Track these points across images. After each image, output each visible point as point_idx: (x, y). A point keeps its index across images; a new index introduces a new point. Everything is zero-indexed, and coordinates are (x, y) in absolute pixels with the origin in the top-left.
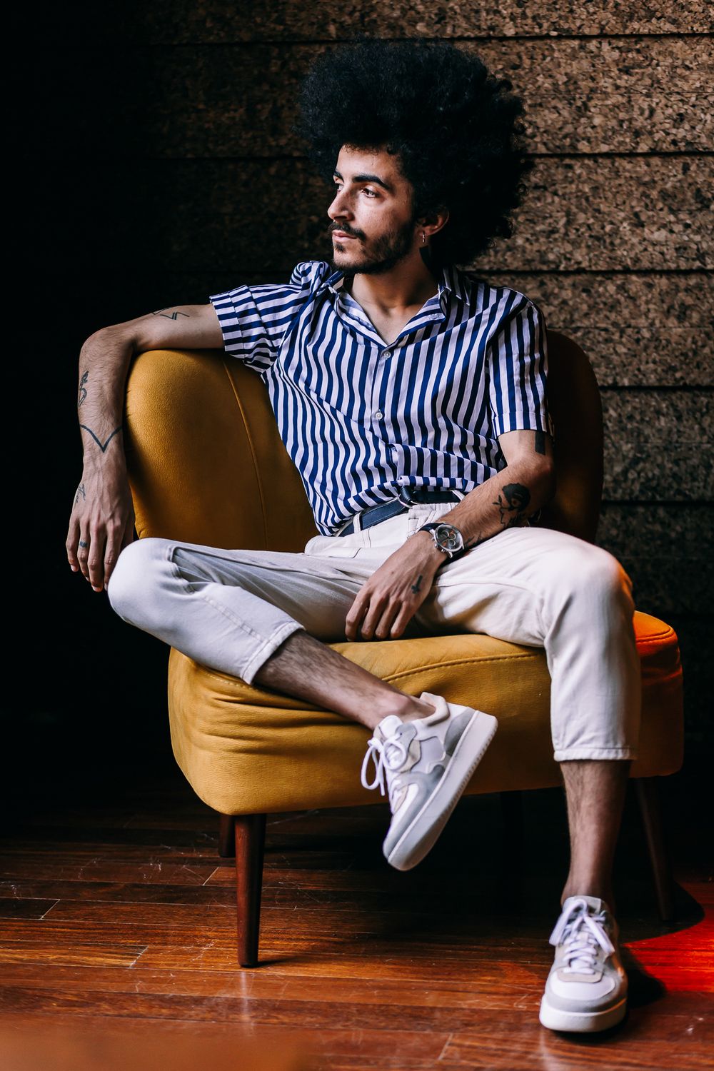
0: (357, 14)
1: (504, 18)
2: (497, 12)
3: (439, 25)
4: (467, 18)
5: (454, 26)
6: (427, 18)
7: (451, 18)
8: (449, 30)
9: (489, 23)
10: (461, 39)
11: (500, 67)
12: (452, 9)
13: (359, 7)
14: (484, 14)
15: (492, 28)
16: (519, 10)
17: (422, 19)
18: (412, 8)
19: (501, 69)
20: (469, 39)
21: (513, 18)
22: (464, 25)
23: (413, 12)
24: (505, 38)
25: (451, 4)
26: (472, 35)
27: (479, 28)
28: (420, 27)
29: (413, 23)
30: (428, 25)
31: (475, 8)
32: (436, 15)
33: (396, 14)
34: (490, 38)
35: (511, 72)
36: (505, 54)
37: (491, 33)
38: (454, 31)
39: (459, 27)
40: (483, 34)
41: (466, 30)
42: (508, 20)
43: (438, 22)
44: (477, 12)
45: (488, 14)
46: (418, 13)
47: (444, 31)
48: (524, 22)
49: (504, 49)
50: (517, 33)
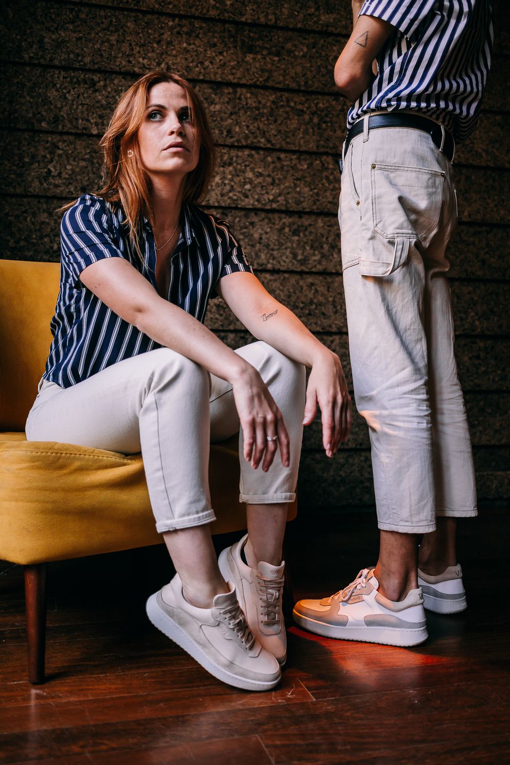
0: (6, 113)
1: (92, 124)
2: (88, 120)
3: (54, 125)
4: (71, 122)
5: (63, 126)
6: (47, 119)
7: (61, 121)
8: (60, 127)
9: (83, 126)
10: (67, 133)
11: (88, 151)
12: (62, 116)
13: (8, 109)
14: (80, 121)
15: (84, 129)
16: (100, 121)
17: (45, 120)
18: (39, 113)
19: (89, 153)
20: (71, 134)
21: (96, 124)
22: (69, 126)
23: (40, 116)
24: (92, 135)
25: (62, 113)
26: (74, 132)
27: (77, 128)
28: (44, 124)
29: (40, 121)
30: (48, 123)
31: (76, 117)
32: (53, 118)
33: (31, 115)
34: (83, 135)
35: (94, 155)
36: (91, 144)
37: (84, 131)
38: (63, 128)
39: (66, 126)
40: (80, 132)
41: (70, 128)
42: (94, 125)
43: (53, 123)
44: (77, 119)
45: (83, 121)
46: (42, 116)
47: (58, 128)
48: (103, 127)
49: (90, 142)
50: (98, 133)
